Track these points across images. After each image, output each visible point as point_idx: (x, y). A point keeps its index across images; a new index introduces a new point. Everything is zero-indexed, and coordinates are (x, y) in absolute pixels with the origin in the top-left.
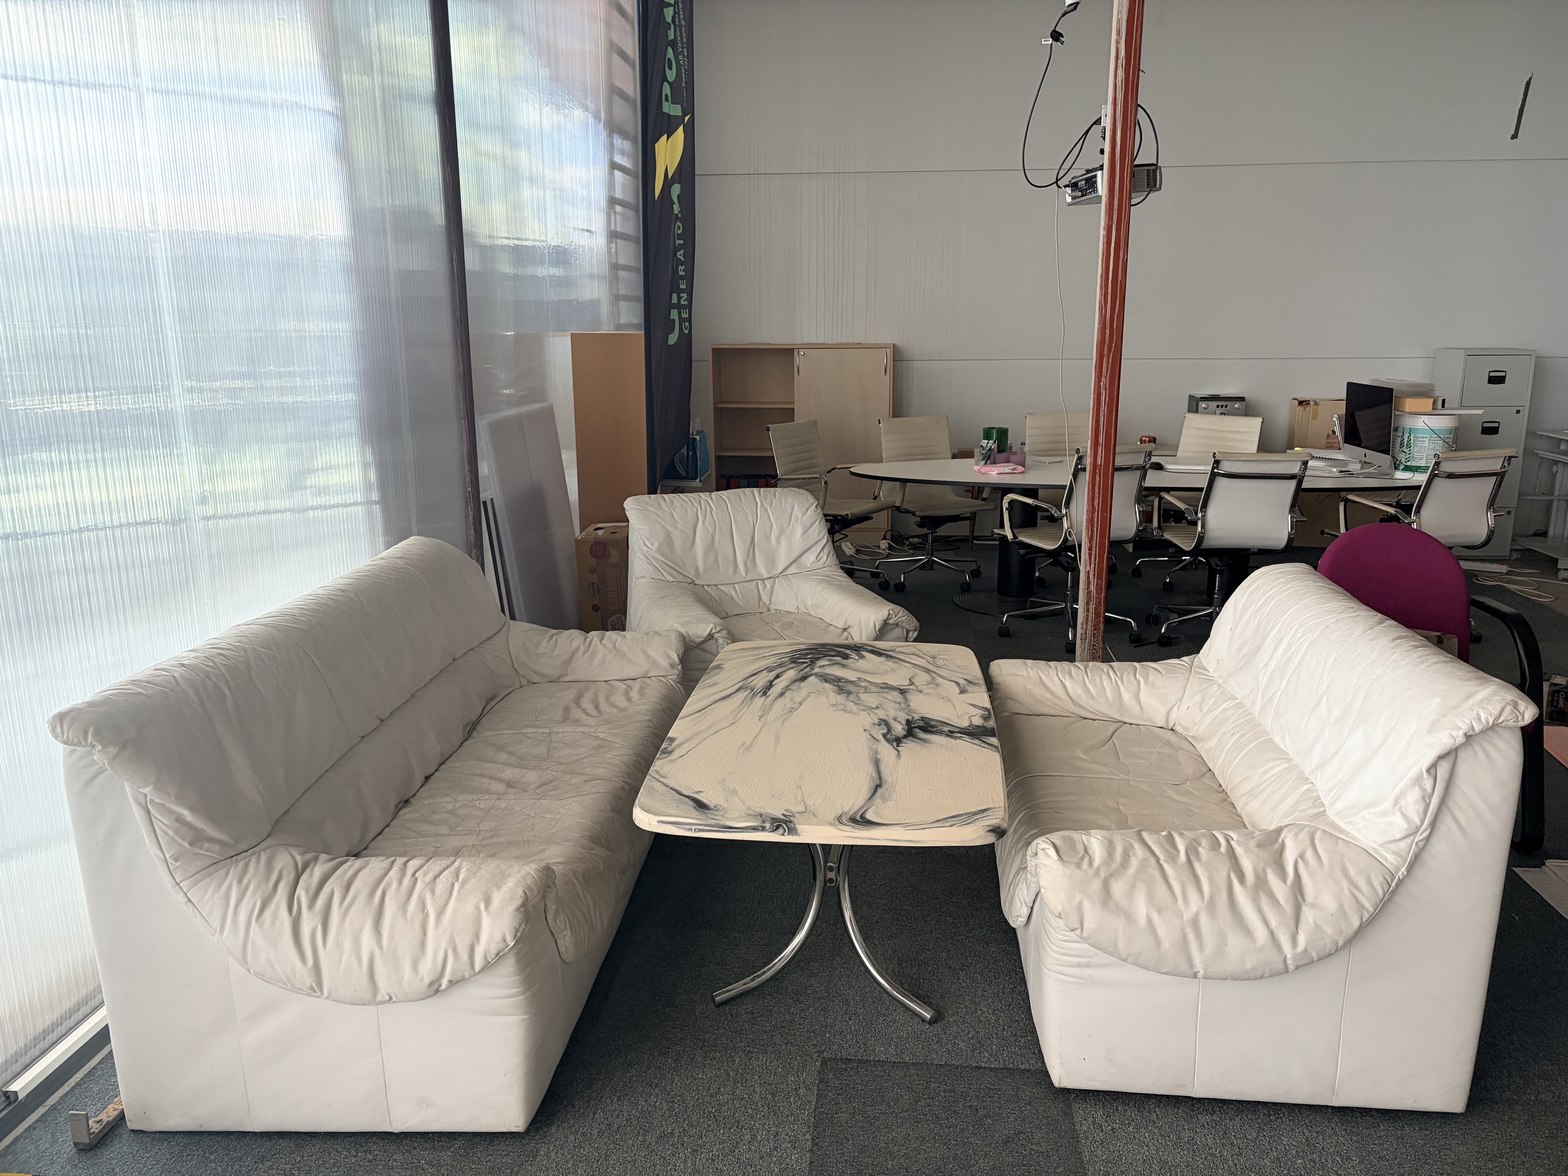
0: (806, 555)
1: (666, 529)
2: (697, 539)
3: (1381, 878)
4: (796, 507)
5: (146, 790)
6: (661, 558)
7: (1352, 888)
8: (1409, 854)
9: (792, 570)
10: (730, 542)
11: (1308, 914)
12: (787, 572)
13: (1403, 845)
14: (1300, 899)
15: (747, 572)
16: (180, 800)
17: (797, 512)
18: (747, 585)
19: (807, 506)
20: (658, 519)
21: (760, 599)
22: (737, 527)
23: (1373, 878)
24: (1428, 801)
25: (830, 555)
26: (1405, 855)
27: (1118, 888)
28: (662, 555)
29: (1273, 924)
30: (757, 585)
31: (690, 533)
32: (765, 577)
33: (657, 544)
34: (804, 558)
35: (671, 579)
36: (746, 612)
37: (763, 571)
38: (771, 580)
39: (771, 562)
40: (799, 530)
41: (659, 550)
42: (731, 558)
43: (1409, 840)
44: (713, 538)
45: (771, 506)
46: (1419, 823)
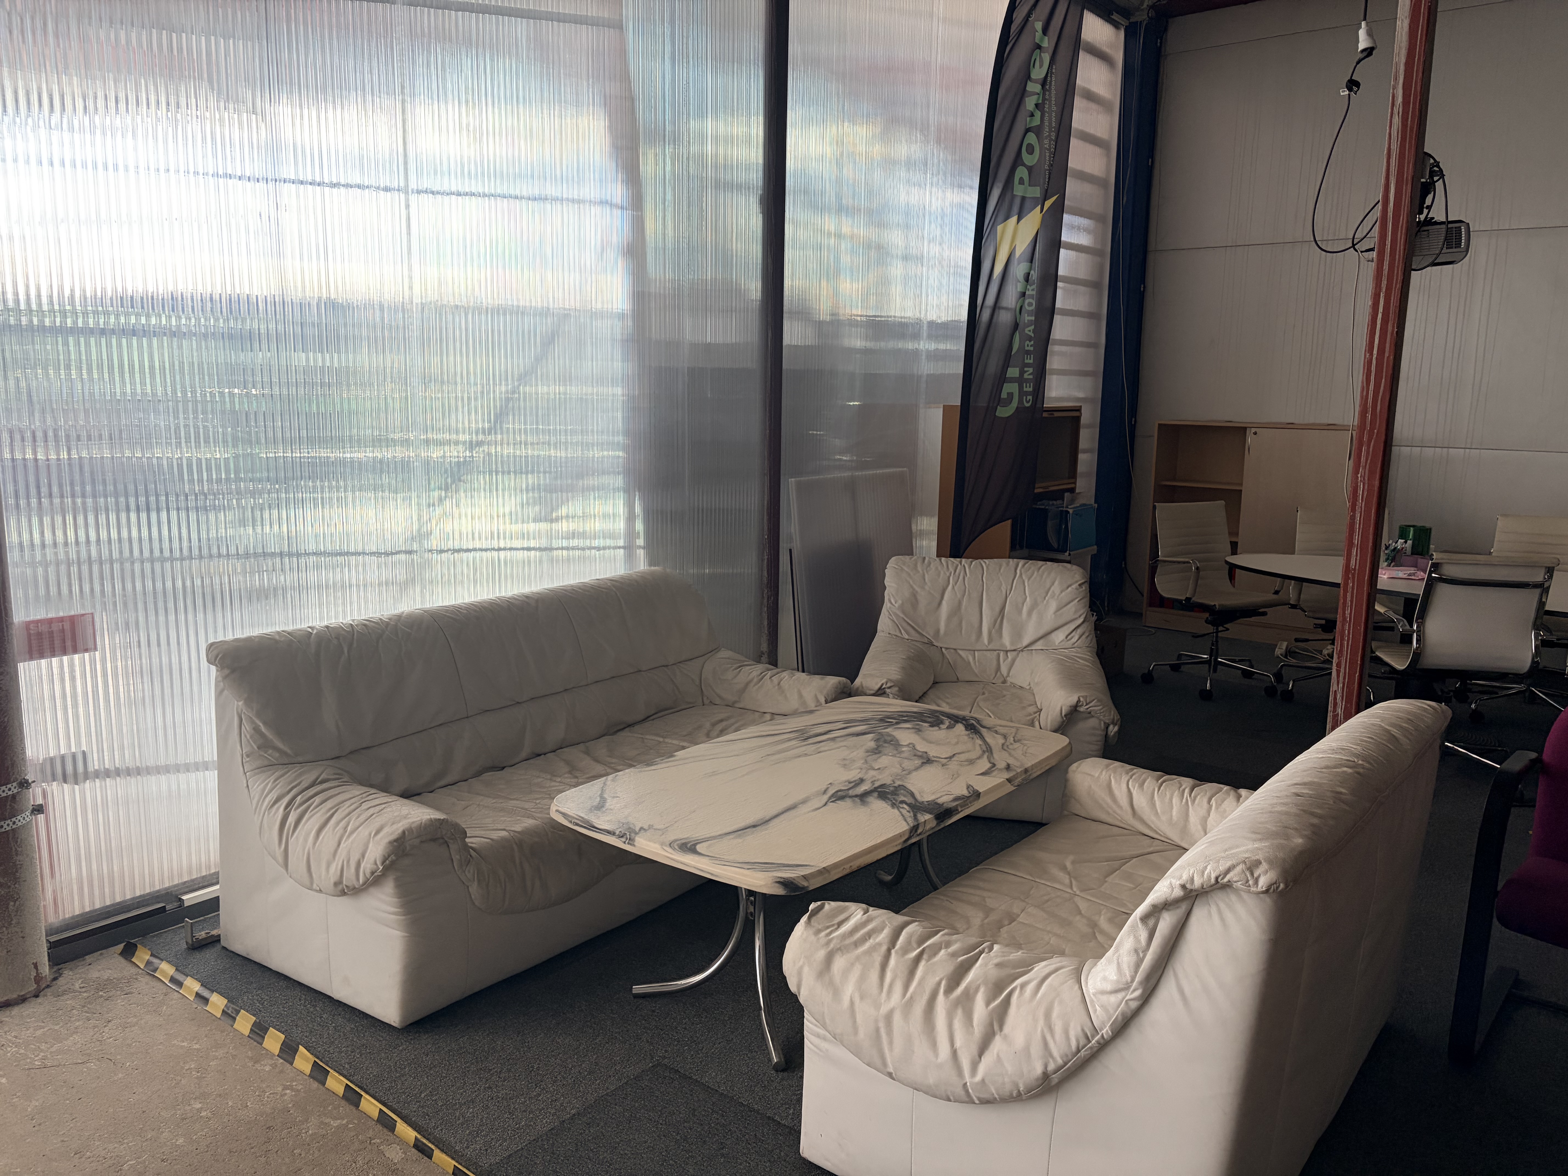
0: (1056, 632)
1: (914, 589)
2: (944, 602)
3: (1079, 1029)
4: (1057, 583)
5: (240, 703)
6: (902, 616)
7: (1046, 1031)
8: (1115, 1012)
9: (1038, 645)
10: (977, 610)
11: (997, 1045)
12: (1033, 648)
13: (1114, 999)
14: (996, 1027)
15: (990, 640)
16: (258, 715)
17: (1056, 588)
18: (988, 654)
19: (1069, 583)
20: (908, 579)
21: (998, 668)
22: (987, 594)
23: (1072, 1025)
24: (1141, 955)
25: (1084, 637)
26: (1112, 1012)
27: (839, 963)
28: (903, 612)
29: (958, 1044)
30: (999, 655)
31: (938, 596)
32: (1008, 648)
33: (900, 602)
34: (1053, 635)
35: (907, 637)
36: (977, 679)
37: (1007, 641)
38: (1015, 653)
39: (1018, 634)
40: (1053, 605)
41: (902, 608)
42: (976, 625)
43: (1120, 996)
44: (960, 603)
45: (1029, 580)
46: (1129, 979)
